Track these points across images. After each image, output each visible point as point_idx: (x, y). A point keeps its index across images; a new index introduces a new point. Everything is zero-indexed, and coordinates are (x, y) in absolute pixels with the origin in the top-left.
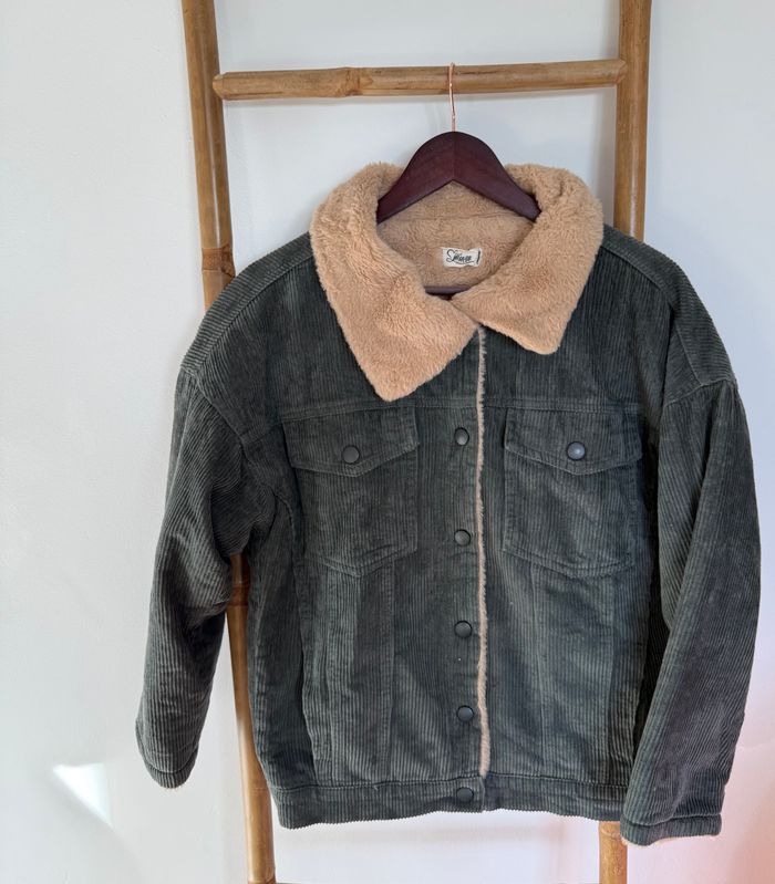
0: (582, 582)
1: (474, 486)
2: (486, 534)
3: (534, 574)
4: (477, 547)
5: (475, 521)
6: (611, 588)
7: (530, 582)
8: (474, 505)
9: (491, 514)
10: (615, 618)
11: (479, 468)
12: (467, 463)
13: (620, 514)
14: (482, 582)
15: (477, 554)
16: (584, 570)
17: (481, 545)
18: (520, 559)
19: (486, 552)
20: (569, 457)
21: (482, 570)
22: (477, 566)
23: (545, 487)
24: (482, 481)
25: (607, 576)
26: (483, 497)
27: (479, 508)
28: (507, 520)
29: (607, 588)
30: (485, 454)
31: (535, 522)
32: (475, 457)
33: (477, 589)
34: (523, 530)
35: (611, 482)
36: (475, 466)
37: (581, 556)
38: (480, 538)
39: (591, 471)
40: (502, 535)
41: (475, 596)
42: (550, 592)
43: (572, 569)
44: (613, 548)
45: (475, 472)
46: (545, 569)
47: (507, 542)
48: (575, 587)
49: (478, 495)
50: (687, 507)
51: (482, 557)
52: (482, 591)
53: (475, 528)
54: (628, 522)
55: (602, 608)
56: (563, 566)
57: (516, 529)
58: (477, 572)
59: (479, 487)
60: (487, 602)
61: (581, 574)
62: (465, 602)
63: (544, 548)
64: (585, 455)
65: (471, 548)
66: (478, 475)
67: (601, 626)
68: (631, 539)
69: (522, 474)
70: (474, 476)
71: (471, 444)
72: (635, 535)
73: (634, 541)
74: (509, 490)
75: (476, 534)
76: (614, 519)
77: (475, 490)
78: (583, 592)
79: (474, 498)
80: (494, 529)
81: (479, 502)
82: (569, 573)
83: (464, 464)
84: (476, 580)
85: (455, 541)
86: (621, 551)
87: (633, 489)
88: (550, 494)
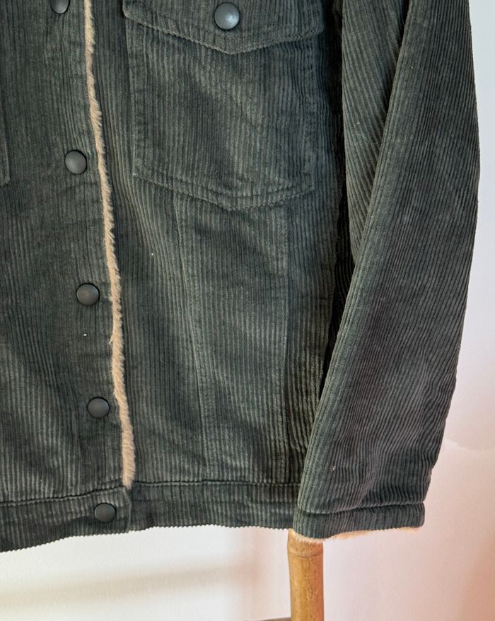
0: (244, 216)
1: (83, 78)
2: (108, 155)
3: (179, 208)
4: (96, 173)
5: (89, 133)
6: (283, 221)
7: (174, 220)
8: (86, 108)
9: (113, 123)
10: (289, 263)
11: (89, 49)
12: (70, 42)
13: (292, 115)
14: (108, 225)
15: (97, 184)
16: (246, 198)
17: (102, 170)
18: (157, 187)
19: (112, 182)
20: (217, 27)
21: (106, 207)
22: (98, 201)
23: (186, 76)
24: (95, 70)
25: (277, 205)
26: (99, 97)
27: (95, 114)
28: (135, 129)
29: (278, 222)
30: (96, 25)
31: (176, 130)
32: (80, 30)
33: (101, 234)
34: (159, 144)
35: (279, 65)
36: (82, 45)
37: (242, 179)
38: (101, 160)
39: (249, 47)
40: (129, 152)
41: (99, 245)
42: (202, 231)
43: (230, 198)
44: (284, 164)
45: (82, 54)
46: (193, 199)
47: (137, 162)
48: (235, 223)
49: (92, 93)
50: (378, 93)
51: (105, 190)
52: (108, 238)
53: (92, 143)
54: (304, 128)
55: (271, 250)
56: (217, 194)
57: (149, 142)
58: (100, 210)
59: (91, 81)
60: (117, 252)
61: (243, 205)
62: (86, 255)
63: (189, 169)
64: (239, 22)
65: (89, 176)
66: (89, 61)
67: (271, 276)
68: (310, 154)
69: (153, 57)
70: (81, 61)
71: (73, 9)
72: (315, 147)
73: (314, 156)
74: (135, 83)
75: (95, 154)
76: (284, 122)
77: (85, 84)
78: (247, 229)
79: (85, 97)
80: (118, 146)
81: (94, 104)
82: (225, 203)
83: (66, 44)
84: (99, 222)
85: (66, 168)
86: (295, 170)
87: (311, 80)
88: (194, 87)
